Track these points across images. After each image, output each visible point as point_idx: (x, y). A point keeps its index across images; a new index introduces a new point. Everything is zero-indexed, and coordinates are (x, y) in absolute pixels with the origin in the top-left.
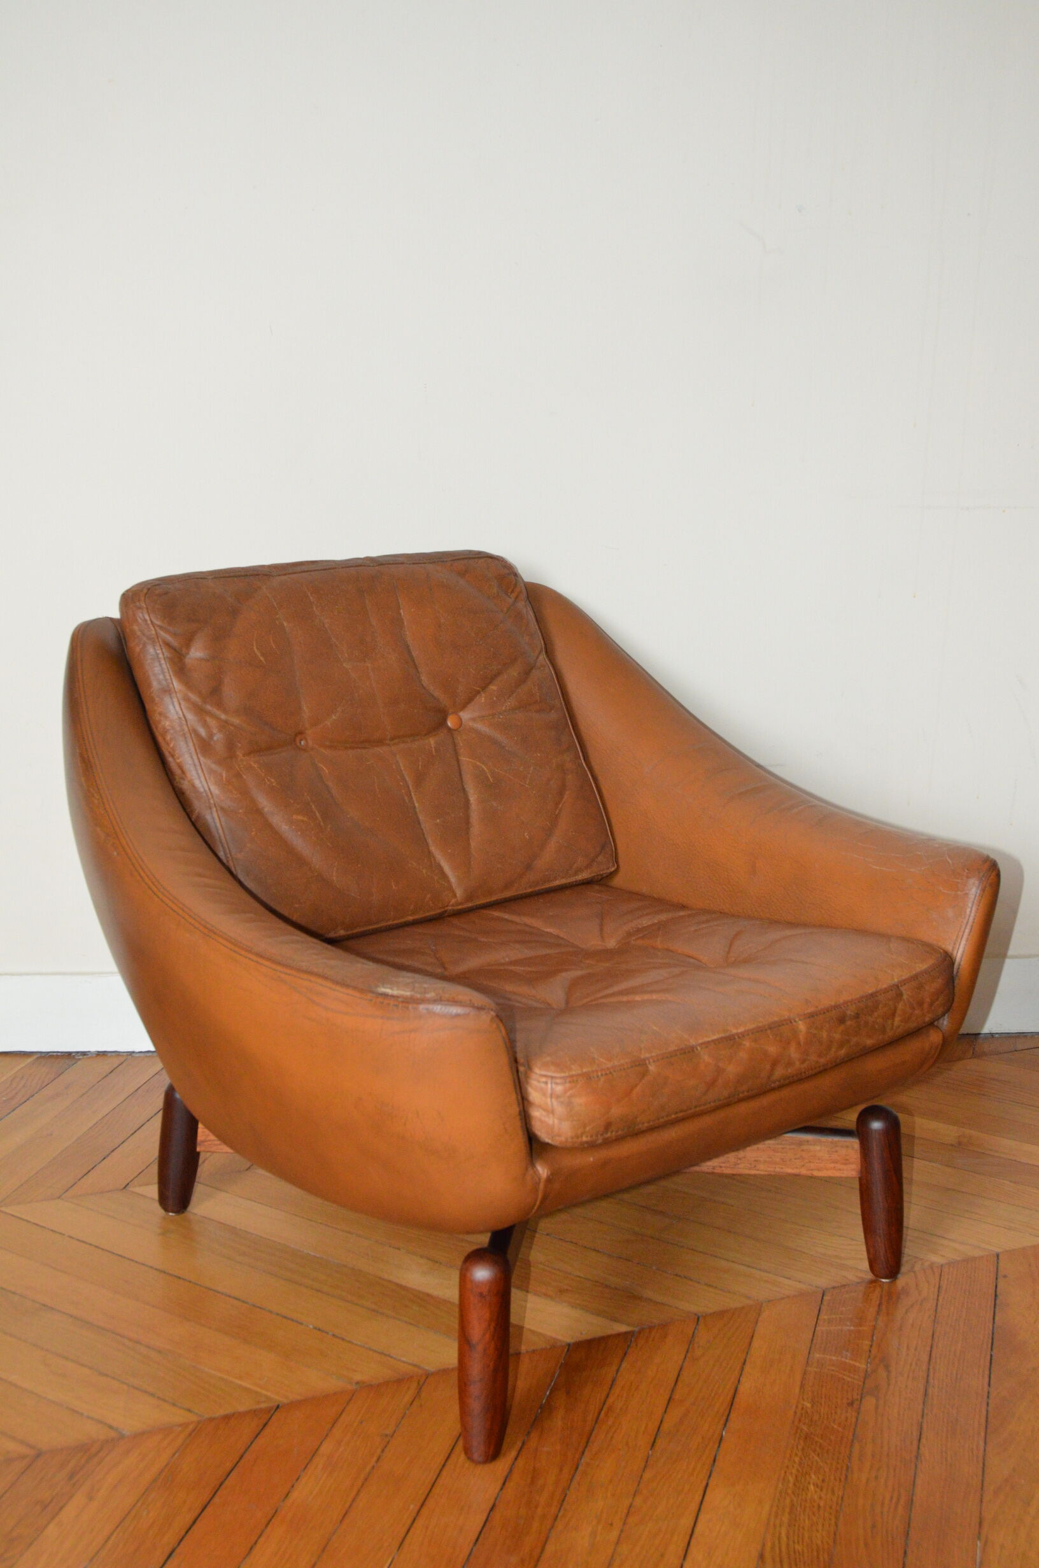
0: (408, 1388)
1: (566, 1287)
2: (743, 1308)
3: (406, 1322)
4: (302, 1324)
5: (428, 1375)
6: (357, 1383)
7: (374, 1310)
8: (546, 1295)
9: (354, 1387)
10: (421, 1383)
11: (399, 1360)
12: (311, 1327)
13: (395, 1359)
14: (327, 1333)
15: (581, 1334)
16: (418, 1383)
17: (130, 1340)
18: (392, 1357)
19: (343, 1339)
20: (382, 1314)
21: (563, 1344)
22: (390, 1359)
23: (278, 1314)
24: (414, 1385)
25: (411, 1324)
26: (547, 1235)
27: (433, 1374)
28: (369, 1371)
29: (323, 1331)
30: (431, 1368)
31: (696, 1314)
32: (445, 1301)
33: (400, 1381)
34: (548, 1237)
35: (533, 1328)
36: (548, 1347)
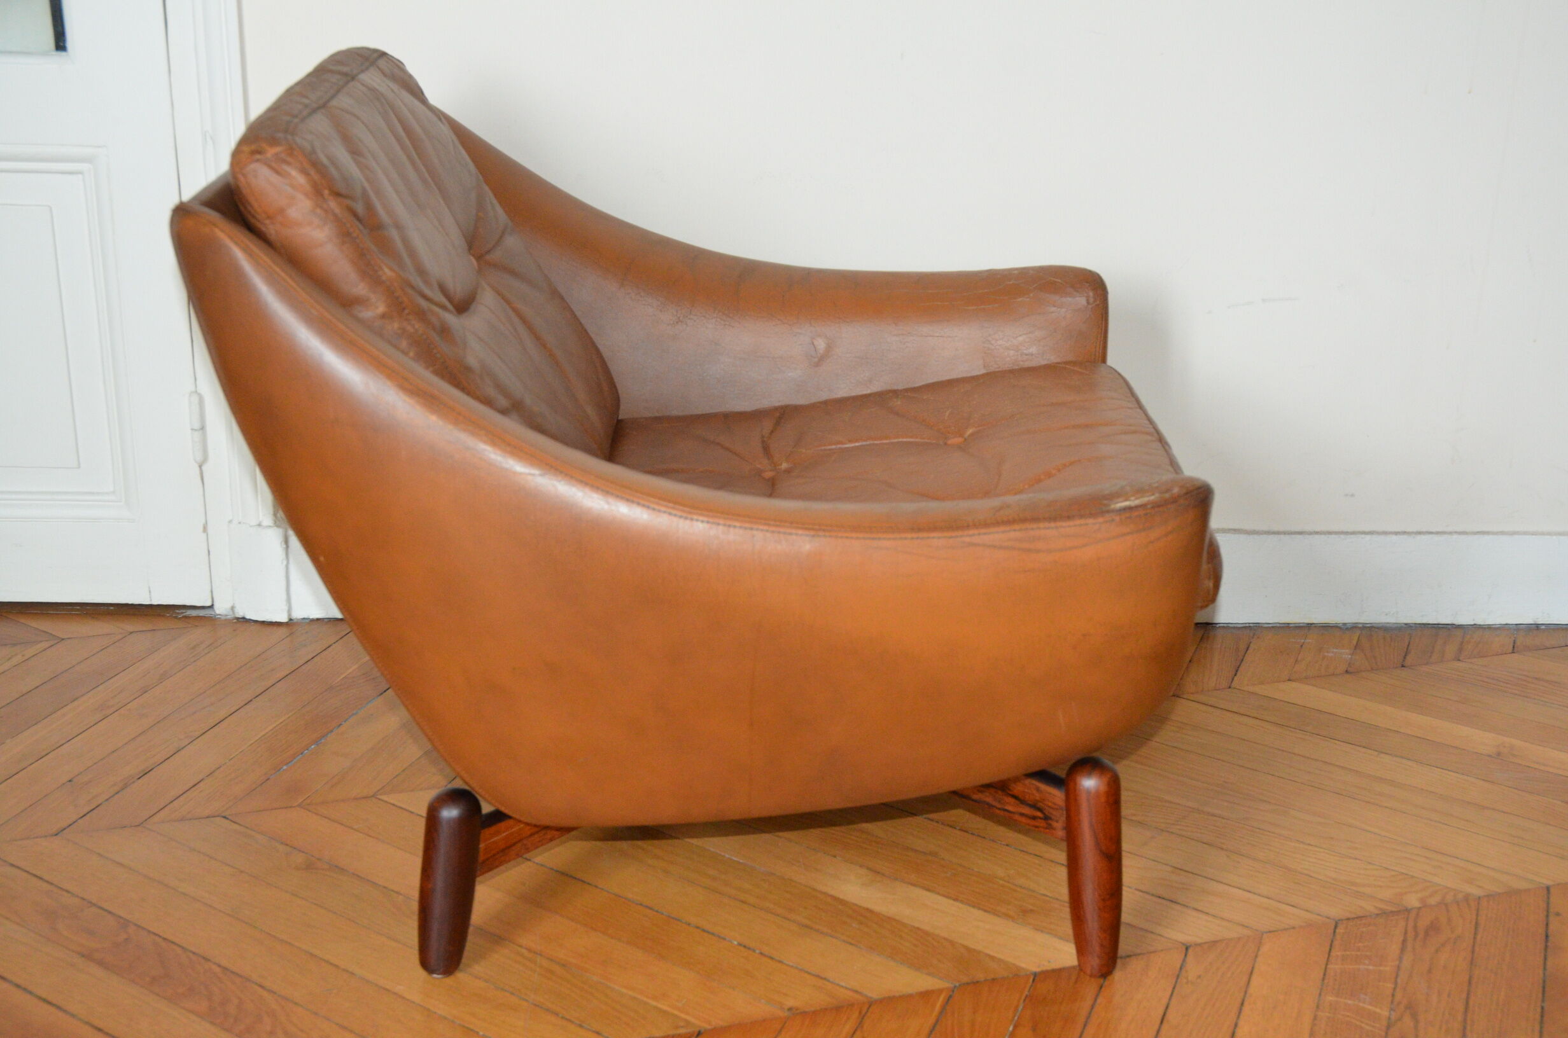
0: (848, 1018)
1: (1031, 907)
2: (1239, 939)
3: (844, 941)
4: (724, 939)
5: (871, 1003)
6: (790, 1009)
7: (806, 926)
8: (1007, 916)
9: (787, 1014)
10: (863, 1013)
11: (838, 985)
12: (736, 943)
13: (832, 983)
14: (754, 951)
15: (1049, 962)
16: (860, 1013)
17: (529, 950)
18: (828, 981)
19: (772, 958)
20: (817, 931)
21: (1028, 973)
22: (827, 983)
23: (698, 927)
24: (855, 1015)
25: (851, 944)
26: (1007, 845)
27: (876, 1002)
28: (803, 996)
29: (749, 949)
30: (875, 995)
31: (1183, 944)
32: (889, 918)
33: (838, 1009)
34: (1007, 847)
35: (992, 953)
36: (1011, 976)
